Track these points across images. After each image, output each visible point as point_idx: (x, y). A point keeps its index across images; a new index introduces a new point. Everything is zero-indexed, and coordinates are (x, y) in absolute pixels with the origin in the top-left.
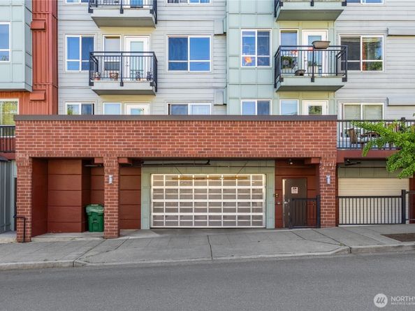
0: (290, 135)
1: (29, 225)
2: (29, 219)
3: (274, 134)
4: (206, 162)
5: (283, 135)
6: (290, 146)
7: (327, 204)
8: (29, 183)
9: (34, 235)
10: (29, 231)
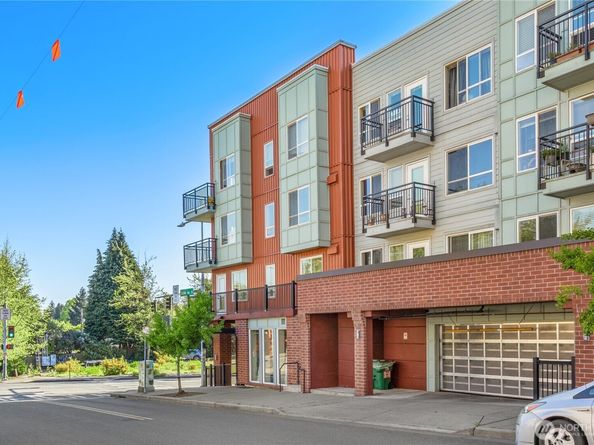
0: (526, 270)
1: (307, 377)
2: (308, 371)
3: (507, 271)
4: (478, 309)
5: (518, 270)
6: (527, 287)
7: (584, 371)
8: (306, 338)
9: (313, 386)
10: (308, 383)
